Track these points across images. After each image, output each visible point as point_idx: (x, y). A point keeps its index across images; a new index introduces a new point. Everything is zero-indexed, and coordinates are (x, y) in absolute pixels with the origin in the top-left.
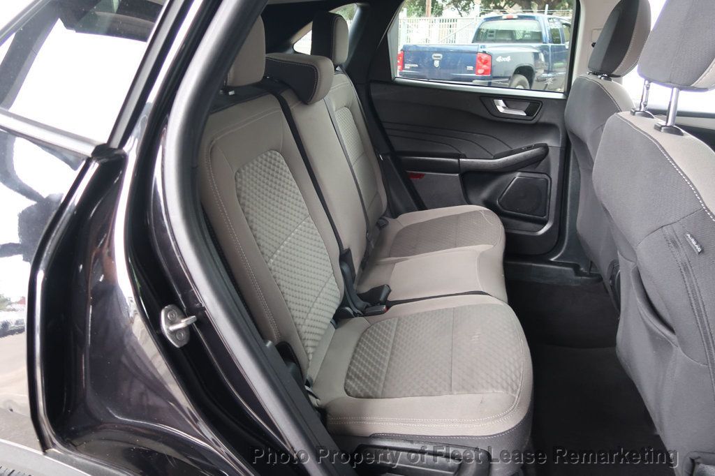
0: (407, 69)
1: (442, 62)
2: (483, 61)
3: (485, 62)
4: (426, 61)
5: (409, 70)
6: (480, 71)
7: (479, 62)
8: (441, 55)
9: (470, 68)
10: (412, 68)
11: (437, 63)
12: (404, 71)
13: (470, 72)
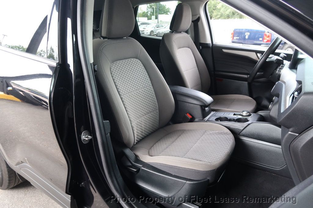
0: (234, 39)
1: (249, 36)
2: (267, 36)
3: (268, 37)
4: (243, 36)
5: (235, 39)
6: (265, 41)
7: (265, 36)
8: (249, 33)
9: (261, 39)
10: (237, 39)
11: (247, 37)
12: (233, 40)
13: (261, 41)
